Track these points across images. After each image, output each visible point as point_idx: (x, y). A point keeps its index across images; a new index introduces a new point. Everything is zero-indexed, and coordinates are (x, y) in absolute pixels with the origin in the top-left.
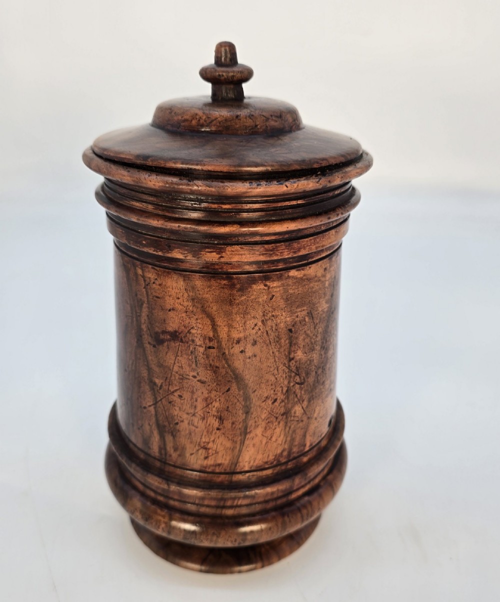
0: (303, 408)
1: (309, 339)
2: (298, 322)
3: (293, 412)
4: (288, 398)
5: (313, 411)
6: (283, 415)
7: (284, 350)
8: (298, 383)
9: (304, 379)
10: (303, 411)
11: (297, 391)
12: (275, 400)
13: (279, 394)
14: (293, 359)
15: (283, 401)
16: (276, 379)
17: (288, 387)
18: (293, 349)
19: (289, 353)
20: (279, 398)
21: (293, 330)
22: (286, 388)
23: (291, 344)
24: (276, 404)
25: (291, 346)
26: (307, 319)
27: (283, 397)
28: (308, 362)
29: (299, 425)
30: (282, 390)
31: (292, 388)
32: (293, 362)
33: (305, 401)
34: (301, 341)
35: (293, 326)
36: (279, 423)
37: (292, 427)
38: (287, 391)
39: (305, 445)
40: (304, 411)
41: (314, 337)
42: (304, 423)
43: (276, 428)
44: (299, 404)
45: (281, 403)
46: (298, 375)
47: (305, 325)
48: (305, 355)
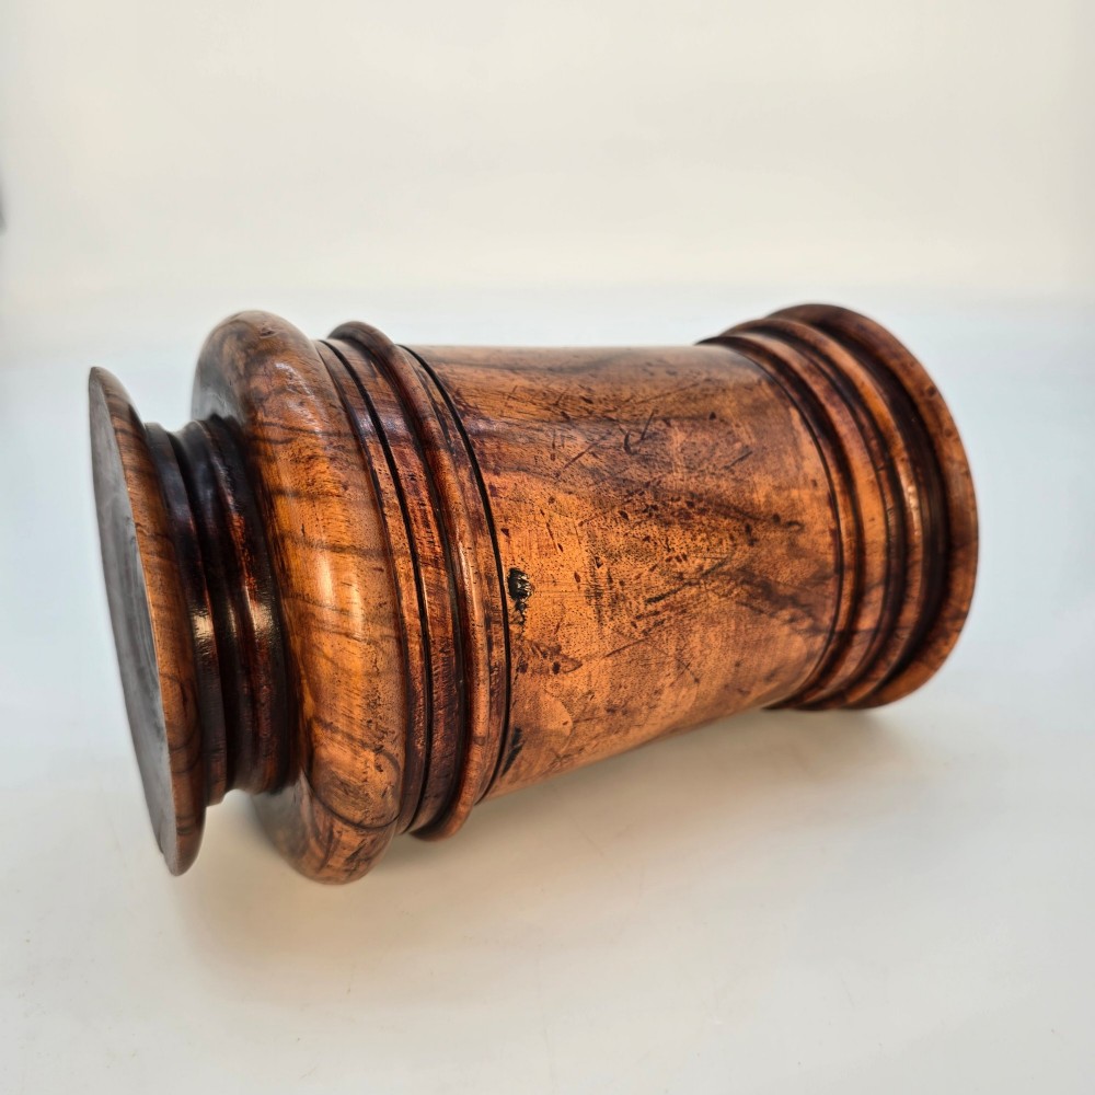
0: (580, 455)
1: (708, 455)
2: (729, 429)
3: (572, 433)
4: (598, 421)
5: (571, 488)
6: (564, 414)
7: (679, 409)
8: (626, 440)
9: (635, 453)
10: (574, 456)
11: (614, 440)
12: (589, 402)
13: (602, 406)
14: (669, 425)
15: (590, 413)
16: (628, 401)
17: (617, 421)
18: (686, 422)
19: (677, 418)
20: (594, 406)
21: (715, 421)
22: (614, 418)
23: (692, 418)
24: (583, 403)
25: (689, 418)
26: (738, 446)
27: (598, 412)
28: (667, 460)
29: (544, 450)
30: (609, 411)
31: (617, 427)
32: (664, 426)
33: (594, 460)
34: (700, 437)
35: (722, 421)
36: (548, 409)
37: (541, 435)
38: (611, 420)
39: (497, 473)
40: (574, 459)
41: (711, 469)
42: (549, 463)
43: (535, 404)
44: (588, 445)
45: (587, 410)
46: (642, 439)
47: (729, 443)
48: (679, 450)
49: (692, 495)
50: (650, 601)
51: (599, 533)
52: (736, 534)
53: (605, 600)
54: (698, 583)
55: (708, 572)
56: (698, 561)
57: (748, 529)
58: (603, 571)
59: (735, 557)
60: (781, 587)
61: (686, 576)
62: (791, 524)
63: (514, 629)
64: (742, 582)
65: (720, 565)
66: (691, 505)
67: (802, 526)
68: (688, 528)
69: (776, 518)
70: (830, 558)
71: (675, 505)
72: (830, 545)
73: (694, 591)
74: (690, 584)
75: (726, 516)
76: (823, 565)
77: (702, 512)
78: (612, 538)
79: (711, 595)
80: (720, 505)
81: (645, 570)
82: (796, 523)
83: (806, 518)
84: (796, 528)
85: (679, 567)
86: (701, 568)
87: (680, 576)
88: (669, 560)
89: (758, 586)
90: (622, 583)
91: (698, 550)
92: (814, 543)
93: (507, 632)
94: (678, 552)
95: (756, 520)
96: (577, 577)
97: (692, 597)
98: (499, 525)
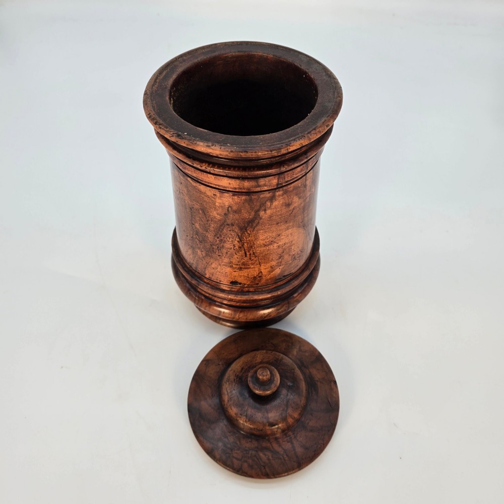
21: (193, 210)
23: (192, 216)
32: (194, 226)
48: (201, 229)
49: (215, 236)
50: (246, 256)
51: (223, 263)
52: (229, 229)
53: (243, 267)
54: (243, 243)
55: (240, 240)
56: (236, 242)
57: (228, 225)
58: (234, 265)
59: (237, 231)
60: (251, 217)
61: (240, 246)
62: (228, 210)
63: (246, 286)
64: (246, 230)
65: (238, 236)
66: (218, 238)
67: (229, 206)
68: (225, 242)
69: (225, 214)
70: (244, 197)
71: (218, 242)
72: (238, 197)
73: (246, 244)
74: (243, 245)
75: (223, 230)
76: (246, 200)
77: (220, 236)
78: (225, 261)
79: (248, 239)
80: (219, 230)
81: (236, 256)
82: (228, 208)
83: (227, 204)
84: (230, 209)
85: (237, 247)
86: (238, 241)
87: (240, 247)
88: (234, 249)
89: (248, 225)
90: (239, 262)
91: (232, 241)
92: (237, 203)
93: (246, 287)
94: (232, 247)
95: (225, 221)
96: (235, 271)
97: (247, 245)
98: (218, 281)
